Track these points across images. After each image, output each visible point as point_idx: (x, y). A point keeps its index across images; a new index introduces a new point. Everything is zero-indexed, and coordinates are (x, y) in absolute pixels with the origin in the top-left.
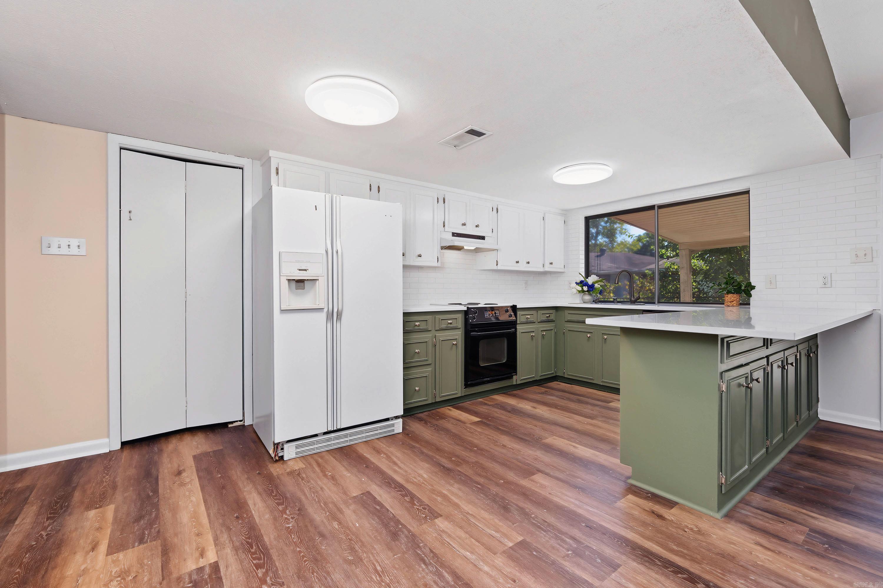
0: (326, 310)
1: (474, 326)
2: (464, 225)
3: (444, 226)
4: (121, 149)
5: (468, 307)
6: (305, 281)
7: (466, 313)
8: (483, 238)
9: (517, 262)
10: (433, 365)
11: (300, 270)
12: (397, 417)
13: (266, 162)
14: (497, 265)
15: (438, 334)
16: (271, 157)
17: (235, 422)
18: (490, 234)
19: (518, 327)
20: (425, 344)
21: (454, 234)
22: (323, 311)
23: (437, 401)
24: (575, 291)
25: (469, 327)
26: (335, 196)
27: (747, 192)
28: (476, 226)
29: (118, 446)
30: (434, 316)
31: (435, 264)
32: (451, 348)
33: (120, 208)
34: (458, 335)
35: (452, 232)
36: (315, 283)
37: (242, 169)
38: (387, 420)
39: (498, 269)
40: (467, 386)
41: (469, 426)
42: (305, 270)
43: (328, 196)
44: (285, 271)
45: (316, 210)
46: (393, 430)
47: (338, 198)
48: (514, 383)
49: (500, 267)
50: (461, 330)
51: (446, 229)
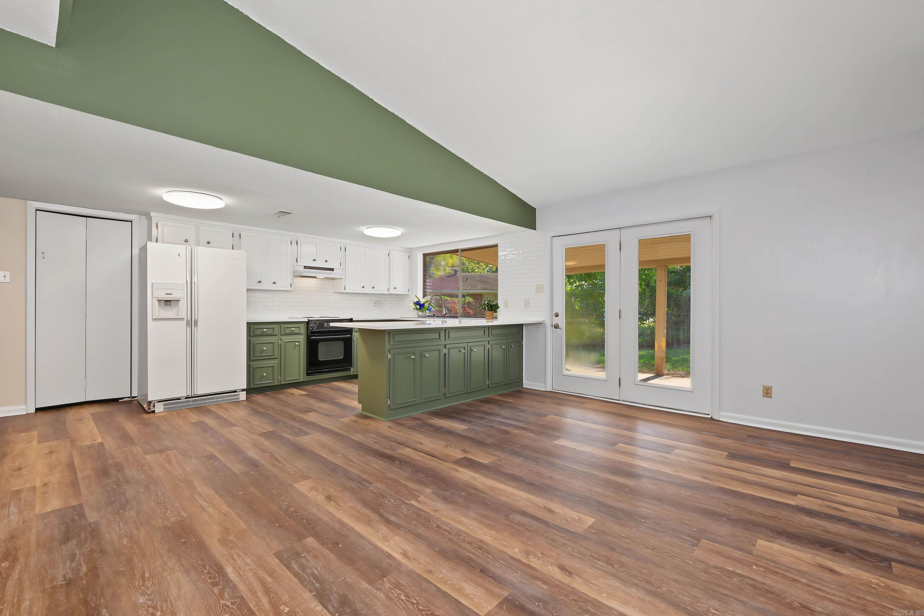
0: (186, 319)
1: (313, 333)
2: (314, 260)
3: (297, 262)
4: (36, 210)
5: (309, 319)
6: (172, 301)
7: (308, 323)
8: (332, 270)
9: (364, 287)
10: (279, 359)
11: (166, 294)
12: (243, 390)
13: (149, 218)
14: (345, 289)
15: (283, 338)
16: (152, 217)
17: (124, 398)
18: (339, 267)
19: (354, 333)
20: (272, 344)
21: (305, 267)
22: (184, 320)
23: (282, 384)
24: (411, 309)
25: (309, 333)
26: (193, 247)
27: (496, 246)
28: (326, 261)
29: (33, 411)
30: (279, 326)
31: (289, 288)
32: (295, 348)
33: (36, 251)
34: (302, 339)
35: (304, 266)
36: (178, 302)
37: (131, 222)
38: (235, 392)
39: (346, 292)
40: (308, 374)
41: (297, 396)
42: (171, 294)
43: (189, 248)
44: (155, 295)
45: (179, 256)
46: (239, 398)
47: (196, 249)
48: (352, 374)
49: (347, 291)
50: (303, 335)
51: (299, 263)
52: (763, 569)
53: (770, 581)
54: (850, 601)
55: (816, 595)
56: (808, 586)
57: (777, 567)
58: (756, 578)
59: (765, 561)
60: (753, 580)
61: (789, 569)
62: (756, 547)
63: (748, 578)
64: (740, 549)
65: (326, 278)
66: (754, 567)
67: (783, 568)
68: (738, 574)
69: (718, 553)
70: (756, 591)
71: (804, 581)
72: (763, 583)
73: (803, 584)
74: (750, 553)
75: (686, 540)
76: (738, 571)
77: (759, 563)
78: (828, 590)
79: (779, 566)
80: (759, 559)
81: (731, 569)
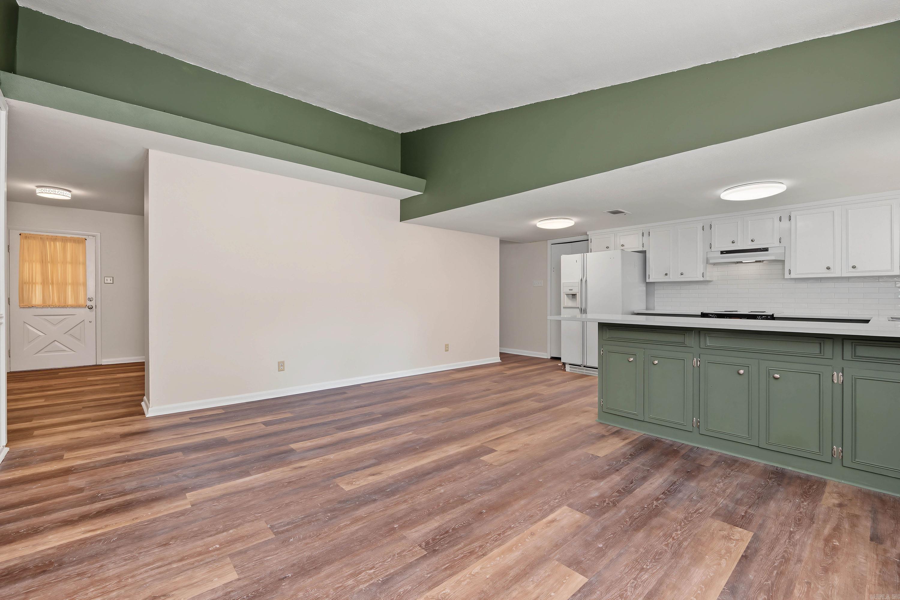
2: (735, 242)
3: (711, 247)
8: (766, 250)
14: (790, 274)
16: (589, 234)
18: (777, 244)
28: (752, 241)
31: (699, 279)
35: (721, 251)
43: (582, 256)
47: (586, 255)
49: (793, 276)
51: (713, 249)
52: (210, 549)
53: (198, 545)
54: (132, 577)
55: (162, 559)
56: (170, 564)
57: (201, 561)
58: (210, 539)
59: (214, 558)
60: (211, 536)
61: (192, 566)
62: (232, 566)
63: (215, 535)
64: (240, 553)
65: (756, 262)
66: (218, 546)
67: (196, 564)
68: (223, 532)
69: (252, 536)
70: (203, 531)
71: (174, 566)
72: (203, 539)
73: (175, 562)
74: (232, 556)
75: (281, 527)
76: (225, 534)
77: (216, 553)
78: (153, 572)
79: (201, 563)
80: (220, 556)
81: (231, 531)
